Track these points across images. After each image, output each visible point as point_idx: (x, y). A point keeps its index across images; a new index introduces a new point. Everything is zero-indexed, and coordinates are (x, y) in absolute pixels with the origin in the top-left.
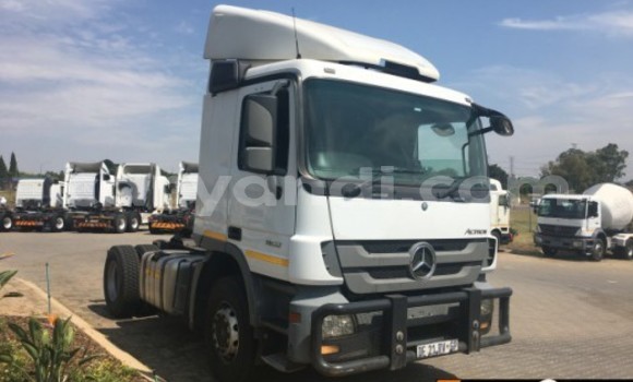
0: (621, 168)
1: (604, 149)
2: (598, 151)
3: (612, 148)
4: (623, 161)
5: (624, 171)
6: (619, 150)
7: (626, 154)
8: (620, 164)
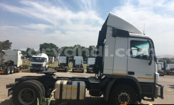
0: (10, 47)
1: (6, 41)
2: (4, 42)
3: (8, 41)
4: (11, 45)
5: (11, 48)
6: (10, 42)
7: (11, 43)
8: (10, 46)
